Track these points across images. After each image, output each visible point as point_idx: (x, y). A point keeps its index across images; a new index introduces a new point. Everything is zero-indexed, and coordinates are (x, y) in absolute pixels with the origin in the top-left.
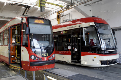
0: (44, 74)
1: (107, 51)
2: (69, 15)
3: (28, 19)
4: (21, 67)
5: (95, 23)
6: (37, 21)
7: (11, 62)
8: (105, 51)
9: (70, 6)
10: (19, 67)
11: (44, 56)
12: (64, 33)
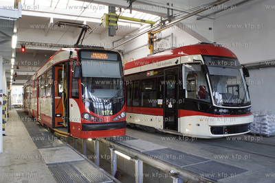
0: (111, 146)
1: (223, 109)
2: (170, 37)
3: (79, 53)
4: (69, 132)
5: (203, 56)
6: (95, 55)
7: (56, 125)
8: (218, 108)
9: (167, 22)
10: (66, 133)
11: (105, 115)
12: (152, 74)
